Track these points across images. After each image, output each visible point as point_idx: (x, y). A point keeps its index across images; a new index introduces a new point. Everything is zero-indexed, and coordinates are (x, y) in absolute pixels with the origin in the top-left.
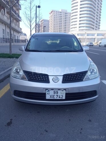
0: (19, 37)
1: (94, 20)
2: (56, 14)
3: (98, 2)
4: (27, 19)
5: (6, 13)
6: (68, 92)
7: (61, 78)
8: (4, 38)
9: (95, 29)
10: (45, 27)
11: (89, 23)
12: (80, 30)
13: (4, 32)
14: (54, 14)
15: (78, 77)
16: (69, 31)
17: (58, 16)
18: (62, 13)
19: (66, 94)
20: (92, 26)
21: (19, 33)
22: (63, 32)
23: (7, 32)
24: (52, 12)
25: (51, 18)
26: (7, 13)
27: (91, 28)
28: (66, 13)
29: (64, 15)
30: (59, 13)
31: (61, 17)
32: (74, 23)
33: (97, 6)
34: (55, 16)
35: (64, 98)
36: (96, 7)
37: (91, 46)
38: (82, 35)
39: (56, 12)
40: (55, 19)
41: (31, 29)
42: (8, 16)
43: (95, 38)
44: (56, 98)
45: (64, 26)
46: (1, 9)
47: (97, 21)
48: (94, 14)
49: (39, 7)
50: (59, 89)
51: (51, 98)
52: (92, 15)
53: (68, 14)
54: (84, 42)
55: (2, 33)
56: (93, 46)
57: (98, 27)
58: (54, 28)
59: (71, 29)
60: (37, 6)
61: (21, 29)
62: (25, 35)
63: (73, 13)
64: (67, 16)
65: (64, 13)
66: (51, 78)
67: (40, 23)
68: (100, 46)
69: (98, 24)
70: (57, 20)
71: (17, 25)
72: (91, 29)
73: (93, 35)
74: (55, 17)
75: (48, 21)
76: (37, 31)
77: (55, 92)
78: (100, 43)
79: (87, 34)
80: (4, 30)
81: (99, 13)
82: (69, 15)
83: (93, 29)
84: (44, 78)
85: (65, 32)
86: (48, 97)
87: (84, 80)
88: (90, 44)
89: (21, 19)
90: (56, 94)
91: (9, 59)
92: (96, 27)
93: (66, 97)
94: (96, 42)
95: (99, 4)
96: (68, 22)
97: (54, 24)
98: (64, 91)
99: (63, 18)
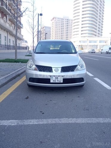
0: (20, 44)
1: (96, 26)
2: (58, 21)
3: (100, 12)
4: (30, 27)
5: (8, 20)
6: (64, 78)
7: (60, 69)
8: (6, 45)
9: (97, 36)
10: (47, 34)
11: (91, 30)
12: (82, 37)
13: (6, 39)
14: (56, 20)
15: (71, 68)
16: (71, 38)
17: (60, 23)
18: (64, 19)
19: (63, 79)
20: (95, 33)
21: (20, 40)
22: (65, 39)
23: (8, 39)
24: (53, 19)
25: (53, 25)
26: (10, 20)
27: (93, 34)
28: (68, 20)
29: (65, 22)
30: (61, 20)
31: (63, 24)
32: (76, 30)
33: (100, 13)
34: (56, 22)
35: (62, 82)
36: (98, 13)
37: (93, 53)
38: (84, 42)
39: (58, 19)
40: (56, 26)
41: (33, 36)
42: (10, 23)
43: (97, 45)
44: (57, 82)
45: (66, 33)
46: (4, 17)
47: (99, 28)
48: (97, 20)
49: (41, 15)
50: (59, 76)
51: (54, 82)
52: (94, 22)
53: (70, 20)
54: (86, 49)
55: (4, 40)
56: (95, 53)
57: (100, 34)
58: (56, 35)
59: (73, 36)
60: (39, 14)
61: (23, 36)
62: (26, 42)
63: (75, 20)
64: (69, 23)
65: (66, 20)
66: (53, 69)
67: (42, 30)
68: (102, 53)
69: (100, 30)
70: (59, 27)
71: (19, 32)
72: (93, 36)
73: (95, 42)
74: (56, 24)
75: (50, 28)
76: (39, 38)
77: (56, 78)
78: (102, 50)
79: (89, 41)
80: (6, 37)
81: (101, 20)
82: (71, 22)
83: (96, 35)
84: (49, 69)
85: (66, 39)
86: (52, 81)
87: (75, 71)
88: (91, 51)
89: (22, 26)
90: (57, 79)
91: (15, 63)
92: (99, 34)
93: (63, 81)
94: (98, 49)
95: (101, 11)
96: (70, 28)
97: (56, 31)
98: (62, 77)
99: (64, 24)
